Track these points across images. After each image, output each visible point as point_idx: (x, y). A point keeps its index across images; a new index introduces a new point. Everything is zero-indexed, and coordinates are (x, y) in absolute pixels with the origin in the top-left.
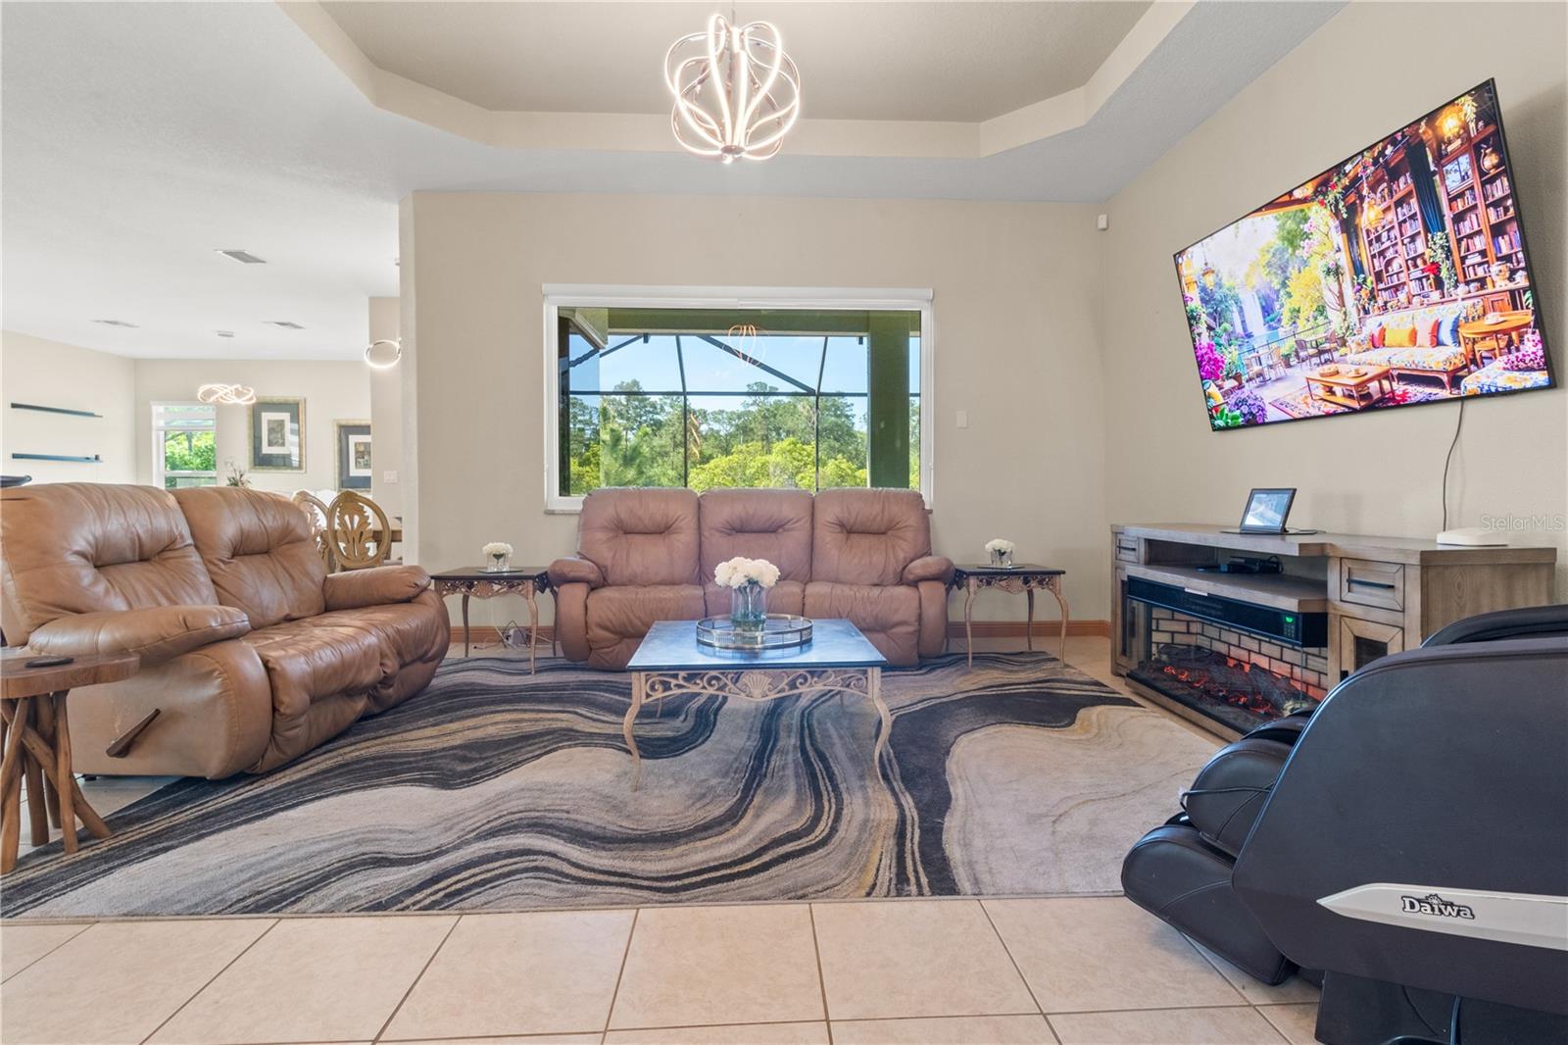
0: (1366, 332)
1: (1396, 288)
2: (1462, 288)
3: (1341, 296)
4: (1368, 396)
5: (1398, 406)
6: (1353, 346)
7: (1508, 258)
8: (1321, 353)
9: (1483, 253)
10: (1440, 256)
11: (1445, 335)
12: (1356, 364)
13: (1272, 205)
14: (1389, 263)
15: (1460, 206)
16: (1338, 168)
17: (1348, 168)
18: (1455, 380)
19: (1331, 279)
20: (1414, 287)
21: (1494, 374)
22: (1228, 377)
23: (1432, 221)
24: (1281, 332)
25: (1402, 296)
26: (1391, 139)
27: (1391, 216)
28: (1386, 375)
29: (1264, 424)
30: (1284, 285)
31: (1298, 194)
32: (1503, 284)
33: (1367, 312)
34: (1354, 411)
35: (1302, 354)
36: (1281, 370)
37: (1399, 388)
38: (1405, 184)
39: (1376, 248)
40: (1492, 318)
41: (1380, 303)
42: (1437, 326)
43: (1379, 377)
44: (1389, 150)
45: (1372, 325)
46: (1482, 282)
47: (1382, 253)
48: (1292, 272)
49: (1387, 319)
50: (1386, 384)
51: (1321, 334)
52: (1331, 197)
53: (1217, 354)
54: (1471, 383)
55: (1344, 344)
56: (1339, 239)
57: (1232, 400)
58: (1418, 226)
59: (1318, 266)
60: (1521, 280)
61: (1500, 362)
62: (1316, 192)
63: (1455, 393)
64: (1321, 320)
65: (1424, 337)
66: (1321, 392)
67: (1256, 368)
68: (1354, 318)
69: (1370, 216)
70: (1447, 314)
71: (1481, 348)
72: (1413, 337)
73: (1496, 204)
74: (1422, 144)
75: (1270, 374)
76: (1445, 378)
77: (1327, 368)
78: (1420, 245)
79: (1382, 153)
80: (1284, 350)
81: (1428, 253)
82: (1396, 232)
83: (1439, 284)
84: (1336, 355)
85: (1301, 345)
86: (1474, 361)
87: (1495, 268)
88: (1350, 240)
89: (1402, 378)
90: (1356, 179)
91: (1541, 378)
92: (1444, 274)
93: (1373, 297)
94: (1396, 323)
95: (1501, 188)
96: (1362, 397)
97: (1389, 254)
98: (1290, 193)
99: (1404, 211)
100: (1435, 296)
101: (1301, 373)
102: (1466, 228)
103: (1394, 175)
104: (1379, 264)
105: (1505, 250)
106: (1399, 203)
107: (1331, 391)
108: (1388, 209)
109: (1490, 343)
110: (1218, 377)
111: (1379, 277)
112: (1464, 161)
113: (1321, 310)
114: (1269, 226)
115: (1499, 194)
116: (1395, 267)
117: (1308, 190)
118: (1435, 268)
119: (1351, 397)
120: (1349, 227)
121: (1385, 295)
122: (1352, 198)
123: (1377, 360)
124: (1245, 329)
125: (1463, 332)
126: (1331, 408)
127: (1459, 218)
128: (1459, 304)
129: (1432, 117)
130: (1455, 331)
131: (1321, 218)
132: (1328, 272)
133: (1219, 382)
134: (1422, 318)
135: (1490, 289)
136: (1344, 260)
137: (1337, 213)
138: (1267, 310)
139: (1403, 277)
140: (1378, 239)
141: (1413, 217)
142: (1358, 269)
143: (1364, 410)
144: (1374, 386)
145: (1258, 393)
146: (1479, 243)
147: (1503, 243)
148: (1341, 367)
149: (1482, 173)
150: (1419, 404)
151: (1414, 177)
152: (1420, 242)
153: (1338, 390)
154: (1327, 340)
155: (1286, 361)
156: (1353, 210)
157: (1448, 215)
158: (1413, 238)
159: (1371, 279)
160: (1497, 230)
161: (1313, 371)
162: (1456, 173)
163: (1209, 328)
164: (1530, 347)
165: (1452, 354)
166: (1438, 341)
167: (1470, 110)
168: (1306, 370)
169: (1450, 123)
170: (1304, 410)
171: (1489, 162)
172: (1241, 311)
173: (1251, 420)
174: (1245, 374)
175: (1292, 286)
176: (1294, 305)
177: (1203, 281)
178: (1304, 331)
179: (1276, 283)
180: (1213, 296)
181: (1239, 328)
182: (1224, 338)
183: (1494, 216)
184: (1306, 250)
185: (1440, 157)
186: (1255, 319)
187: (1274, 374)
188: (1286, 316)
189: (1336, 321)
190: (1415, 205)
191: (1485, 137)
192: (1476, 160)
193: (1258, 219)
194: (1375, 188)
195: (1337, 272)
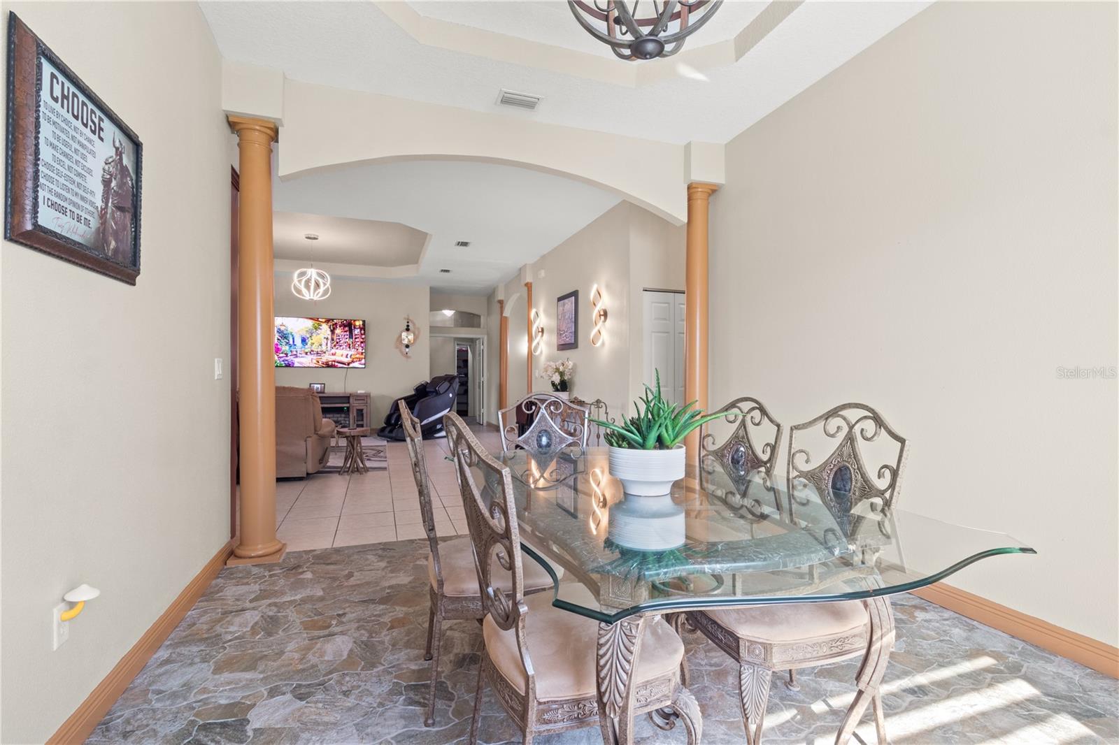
0: (331, 352)
2: (354, 349)
3: (327, 344)
4: (328, 364)
5: (335, 367)
6: (327, 354)
8: (317, 354)
9: (359, 345)
10: (351, 343)
11: (349, 356)
12: (327, 358)
13: (311, 318)
14: (340, 341)
15: (357, 336)
16: (333, 320)
17: (335, 321)
18: (349, 364)
19: (325, 340)
20: (345, 347)
21: (356, 365)
22: (282, 353)
23: (351, 336)
24: (306, 347)
25: (342, 347)
26: (346, 320)
27: (343, 333)
28: (334, 361)
29: (293, 367)
30: (311, 336)
31: (320, 320)
32: (361, 351)
33: (333, 348)
34: (324, 367)
35: (312, 353)
36: (304, 355)
37: (336, 364)
38: (347, 329)
39: (338, 337)
40: (358, 356)
42: (348, 354)
43: (332, 361)
44: (345, 322)
45: (333, 351)
46: (358, 349)
47: (339, 339)
48: (314, 335)
49: (337, 351)
50: (334, 363)
51: (319, 350)
52: (329, 324)
53: (280, 347)
54: (351, 365)
55: (325, 353)
56: (330, 333)
57: (282, 359)
58: (348, 337)
59: (322, 336)
60: (364, 351)
61: (358, 363)
62: (325, 322)
63: (348, 366)
64: (320, 347)
65: (345, 356)
66: (315, 362)
67: (295, 353)
68: (329, 348)
69: (338, 331)
70: (350, 353)
71: (355, 360)
72: (342, 355)
73: (363, 338)
74: (352, 324)
75: (298, 355)
76: (347, 364)
77: (319, 357)
78: (347, 340)
79: (343, 321)
80: (307, 351)
81: (349, 342)
82: (343, 336)
83: (350, 347)
84: (322, 355)
85: (312, 351)
86: (353, 362)
87: (360, 348)
88: (332, 334)
89: (337, 362)
90: (336, 324)
91: (363, 366)
93: (335, 346)
94: (339, 352)
95: (363, 336)
96: (326, 364)
97: (341, 339)
98: (318, 318)
99: (346, 333)
100: (349, 349)
101: (310, 357)
102: (357, 340)
103: (345, 326)
104: (338, 341)
105: (362, 346)
106: (345, 331)
107: (318, 362)
108: (343, 331)
109: (357, 359)
111: (337, 343)
112: (359, 330)
113: (321, 345)
114: (309, 323)
116: (342, 342)
117: (324, 320)
118: (350, 345)
119: (324, 364)
120: (333, 332)
121: (338, 346)
122: (335, 326)
123: (333, 358)
124: (294, 342)
126: (317, 366)
127: (356, 338)
128: (352, 352)
129: (355, 321)
130: (351, 356)
131: (325, 328)
132: (325, 338)
133: (278, 354)
134: (344, 352)
135: (359, 351)
136: (330, 337)
137: (330, 327)
138: (304, 341)
139: (343, 344)
141: (347, 335)
142: (333, 339)
143: (326, 367)
144: (330, 363)
145: (293, 359)
146: (358, 343)
147: (362, 344)
148: (323, 358)
149: (361, 333)
150: (340, 367)
151: (349, 328)
153: (320, 362)
154: (321, 351)
155: (306, 353)
156: (334, 329)
157: (354, 337)
159: (335, 343)
160: (362, 342)
161: (315, 357)
162: (357, 331)
163: (278, 339)
164: (363, 361)
165: (349, 360)
166: (347, 357)
167: (361, 323)
168: (312, 356)
169: (357, 323)
170: (308, 365)
171: (363, 332)
172: (293, 339)
173: (288, 366)
174: (290, 354)
175: (313, 338)
176: (312, 341)
177: (280, 327)
178: (314, 348)
179: (308, 336)
180: (282, 332)
181: (291, 342)
182: (284, 343)
183: (362, 340)
184: (319, 331)
185: (354, 327)
186: (298, 342)
187: (300, 355)
188: (309, 343)
189: (324, 348)
190: (348, 333)
191: (363, 328)
192: (361, 331)
193: (306, 320)
194: (340, 327)
195: (327, 339)
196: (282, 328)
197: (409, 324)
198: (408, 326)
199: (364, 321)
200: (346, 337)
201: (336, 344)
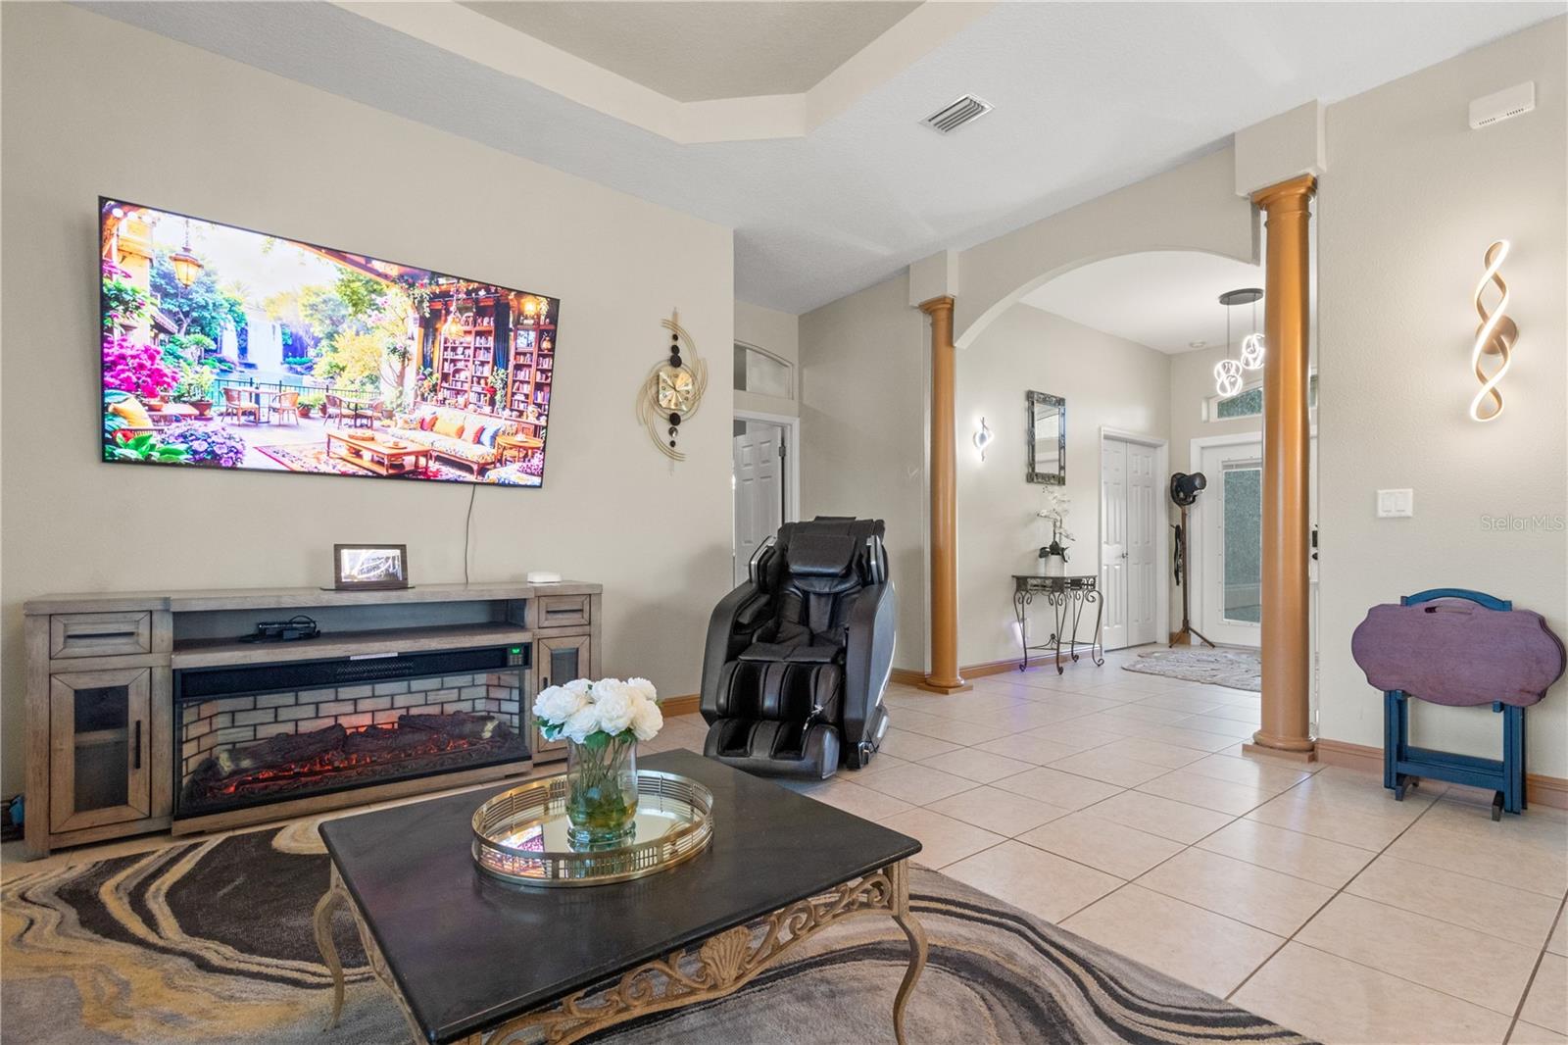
0: (418, 415)
1: (458, 392)
2: (507, 411)
3: (401, 376)
4: (402, 466)
5: (428, 480)
6: (400, 423)
7: (539, 406)
8: (357, 416)
9: (527, 396)
10: (499, 385)
11: (486, 438)
12: (390, 438)
13: (338, 254)
14: (457, 371)
15: (521, 360)
16: (435, 275)
17: (442, 281)
18: (483, 470)
19: (395, 359)
20: (473, 397)
21: (510, 472)
22: (178, 399)
23: (500, 359)
24: (306, 380)
25: (461, 400)
26: (487, 287)
27: (470, 339)
28: (426, 454)
29: (234, 468)
30: (330, 336)
31: (377, 265)
32: (532, 419)
33: (424, 399)
34: (379, 476)
35: (331, 410)
36: (292, 418)
37: (434, 466)
38: (487, 323)
39: (450, 355)
40: (520, 438)
41: (440, 396)
42: (482, 430)
43: (417, 454)
44: (482, 293)
45: (426, 411)
46: (521, 413)
47: (454, 361)
48: (347, 330)
49: (443, 412)
50: (422, 461)
51: (364, 400)
52: (417, 292)
53: (165, 365)
54: (492, 475)
55: (390, 416)
56: (417, 331)
57: (174, 429)
58: (489, 357)
59: (381, 341)
60: (542, 421)
61: (517, 465)
62: (401, 279)
63: (480, 479)
64: (369, 387)
65: (469, 434)
66: (344, 452)
67: (246, 404)
68: (409, 397)
69: (452, 328)
70: (492, 425)
71: (508, 454)
72: (460, 432)
73: (543, 371)
74: (507, 306)
75: (264, 415)
76: (475, 467)
77: (360, 432)
78: (486, 371)
79: (476, 291)
80: (305, 398)
81: (491, 379)
82: (471, 352)
83: (492, 403)
84: (377, 424)
85: (333, 401)
86: (500, 461)
87: (531, 408)
88: (426, 336)
89: (438, 459)
90: (445, 295)
91: (536, 481)
92: (498, 398)
93: (434, 389)
94: (448, 417)
95: (546, 364)
96: (392, 466)
97: (460, 365)
98: (369, 259)
99: (481, 342)
100: (487, 409)
101: (318, 429)
102: (522, 375)
103: (481, 312)
104: (448, 368)
105: (539, 401)
106: (479, 334)
107: (358, 454)
108: (470, 332)
109: (514, 452)
110: (152, 394)
111: (445, 377)
112: (532, 335)
113: (374, 380)
114: (329, 274)
115: (545, 367)
116: (462, 376)
117: (393, 272)
118: (493, 391)
119: (380, 463)
120: (429, 327)
121: (447, 393)
122: (439, 306)
123: (423, 440)
124: (243, 351)
125: (499, 440)
126: (350, 469)
127: (518, 367)
128: (501, 421)
129: (520, 294)
130: (494, 437)
131: (398, 309)
132: (394, 350)
133: (154, 402)
134: (473, 421)
135: (524, 419)
136: (415, 349)
137: (418, 307)
138: (294, 349)
139: (466, 387)
140: (454, 349)
141: (487, 349)
142: (427, 362)
143: (390, 477)
144: (409, 462)
145: (237, 433)
146: (527, 389)
147: (540, 395)
148: (378, 436)
149: (540, 349)
150: (448, 481)
151: (495, 322)
152: (487, 369)
153: (367, 455)
154: (371, 407)
156: (436, 315)
157: (512, 363)
158: (483, 363)
159: (437, 376)
160: (539, 387)
161: (342, 430)
162: (524, 340)
163: (159, 328)
164: (536, 461)
165: (484, 452)
166: (478, 441)
167: (544, 307)
168: (331, 427)
169: (530, 307)
170: (311, 464)
171: (546, 345)
172: (242, 334)
173: (209, 461)
174: (220, 405)
175: (340, 342)
176: (340, 359)
177: (169, 266)
178: (342, 387)
179: (318, 330)
180: (185, 293)
181: (230, 350)
182: (191, 353)
183: (539, 377)
184: (368, 318)
185: (517, 323)
186: (267, 351)
187: (275, 418)
188: (321, 367)
189: (388, 395)
190: (491, 342)
191: (548, 329)
192: (539, 340)
193: (311, 255)
194: (461, 310)
195: (404, 355)
196: (184, 274)
197: (680, 343)
198: (675, 349)
199: (554, 303)
200: (482, 356)
201: (441, 383)
